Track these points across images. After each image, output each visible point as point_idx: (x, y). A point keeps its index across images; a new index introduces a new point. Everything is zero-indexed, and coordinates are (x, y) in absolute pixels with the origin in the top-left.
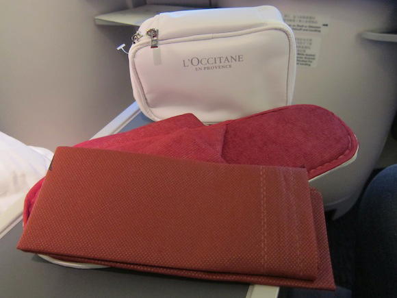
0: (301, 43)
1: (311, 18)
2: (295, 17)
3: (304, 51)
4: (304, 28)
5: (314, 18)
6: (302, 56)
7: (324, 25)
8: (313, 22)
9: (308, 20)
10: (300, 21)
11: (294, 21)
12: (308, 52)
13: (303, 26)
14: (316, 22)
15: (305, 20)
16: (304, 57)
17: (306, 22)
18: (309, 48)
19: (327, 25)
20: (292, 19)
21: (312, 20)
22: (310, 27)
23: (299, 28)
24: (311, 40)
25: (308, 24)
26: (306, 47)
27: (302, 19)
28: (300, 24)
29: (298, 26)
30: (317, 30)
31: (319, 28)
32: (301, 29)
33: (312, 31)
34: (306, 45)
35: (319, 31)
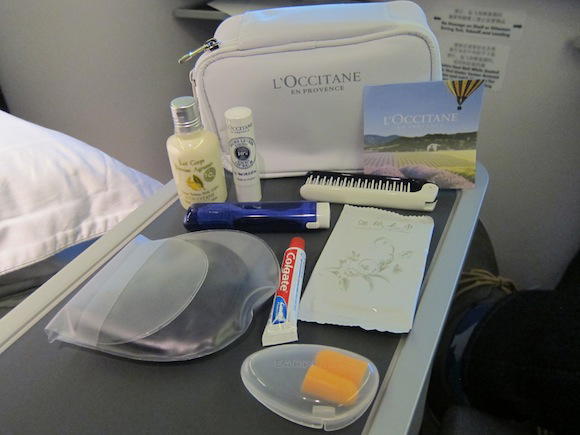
0: (478, 53)
1: (495, 14)
2: (470, 13)
3: (483, 66)
4: (483, 30)
5: (500, 15)
6: (479, 73)
7: (515, 26)
8: (499, 21)
9: (492, 17)
10: (479, 19)
11: (469, 18)
12: (489, 66)
13: (482, 27)
14: (503, 22)
15: (486, 17)
16: (482, 74)
17: (488, 21)
18: (490, 60)
19: (520, 27)
20: (468, 15)
21: (496, 18)
22: (493, 28)
23: (476, 29)
24: (493, 49)
25: (489, 25)
26: (486, 60)
27: (482, 17)
28: (479, 24)
29: (475, 26)
30: (504, 33)
31: (508, 30)
32: (479, 32)
33: (496, 34)
34: (485, 56)
35: (508, 36)
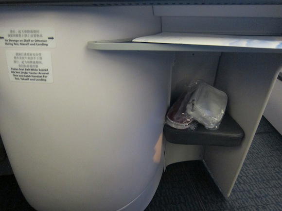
0: (32, 58)
1: (35, 31)
2: (19, 32)
3: (37, 66)
4: (30, 43)
5: (38, 32)
6: (36, 72)
7: (49, 38)
8: (38, 36)
9: (33, 34)
10: (26, 35)
11: (20, 35)
12: (41, 67)
13: (29, 40)
14: (41, 36)
15: (30, 34)
16: (38, 72)
17: (32, 36)
18: (40, 62)
19: (52, 38)
20: (18, 33)
21: (37, 34)
22: (36, 41)
23: (26, 43)
24: (40, 54)
25: (33, 39)
26: (37, 62)
27: (27, 34)
28: (27, 39)
29: (25, 41)
30: (43, 43)
31: (46, 41)
32: (28, 44)
33: (39, 45)
34: (36, 60)
35: (47, 45)
